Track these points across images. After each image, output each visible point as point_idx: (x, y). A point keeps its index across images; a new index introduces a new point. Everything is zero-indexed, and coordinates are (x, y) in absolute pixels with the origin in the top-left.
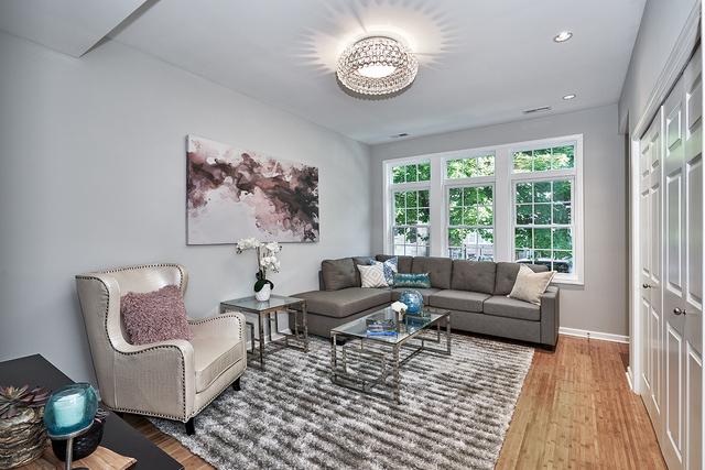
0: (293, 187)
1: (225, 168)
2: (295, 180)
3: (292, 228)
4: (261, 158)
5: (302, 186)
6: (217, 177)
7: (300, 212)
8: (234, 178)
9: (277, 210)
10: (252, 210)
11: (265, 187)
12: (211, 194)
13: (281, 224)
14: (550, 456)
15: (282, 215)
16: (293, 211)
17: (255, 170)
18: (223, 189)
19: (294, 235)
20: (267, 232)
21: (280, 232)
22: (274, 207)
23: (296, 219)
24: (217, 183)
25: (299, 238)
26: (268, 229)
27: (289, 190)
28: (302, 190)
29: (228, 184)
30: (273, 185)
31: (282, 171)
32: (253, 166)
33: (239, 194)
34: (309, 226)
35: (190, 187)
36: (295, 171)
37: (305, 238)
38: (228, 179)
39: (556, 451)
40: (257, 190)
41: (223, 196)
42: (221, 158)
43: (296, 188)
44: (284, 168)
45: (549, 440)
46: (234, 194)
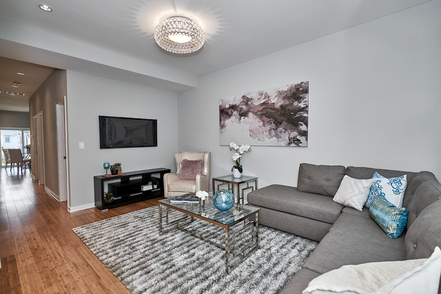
0: (278, 106)
1: (233, 107)
2: (281, 100)
3: (277, 136)
4: (253, 95)
5: (287, 103)
6: (230, 113)
7: (285, 123)
8: (237, 111)
9: (264, 125)
10: (248, 127)
11: (256, 111)
12: (228, 122)
13: (267, 133)
14: (74, 273)
15: (268, 127)
16: (278, 123)
17: (249, 103)
18: (233, 118)
19: (279, 141)
20: (256, 139)
21: (266, 139)
22: (262, 123)
23: (280, 129)
24: (230, 116)
25: (283, 143)
26: (258, 137)
27: (274, 109)
28: (287, 105)
29: (235, 115)
30: (261, 108)
31: (269, 97)
32: (248, 101)
33: (240, 119)
34: (294, 134)
35: (220, 120)
36: (280, 93)
37: (290, 143)
38: (235, 113)
39: (72, 278)
40: (250, 114)
41: (233, 122)
42: (231, 103)
43: (281, 106)
44: (270, 94)
45: (81, 280)
46: (238, 119)
